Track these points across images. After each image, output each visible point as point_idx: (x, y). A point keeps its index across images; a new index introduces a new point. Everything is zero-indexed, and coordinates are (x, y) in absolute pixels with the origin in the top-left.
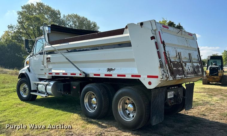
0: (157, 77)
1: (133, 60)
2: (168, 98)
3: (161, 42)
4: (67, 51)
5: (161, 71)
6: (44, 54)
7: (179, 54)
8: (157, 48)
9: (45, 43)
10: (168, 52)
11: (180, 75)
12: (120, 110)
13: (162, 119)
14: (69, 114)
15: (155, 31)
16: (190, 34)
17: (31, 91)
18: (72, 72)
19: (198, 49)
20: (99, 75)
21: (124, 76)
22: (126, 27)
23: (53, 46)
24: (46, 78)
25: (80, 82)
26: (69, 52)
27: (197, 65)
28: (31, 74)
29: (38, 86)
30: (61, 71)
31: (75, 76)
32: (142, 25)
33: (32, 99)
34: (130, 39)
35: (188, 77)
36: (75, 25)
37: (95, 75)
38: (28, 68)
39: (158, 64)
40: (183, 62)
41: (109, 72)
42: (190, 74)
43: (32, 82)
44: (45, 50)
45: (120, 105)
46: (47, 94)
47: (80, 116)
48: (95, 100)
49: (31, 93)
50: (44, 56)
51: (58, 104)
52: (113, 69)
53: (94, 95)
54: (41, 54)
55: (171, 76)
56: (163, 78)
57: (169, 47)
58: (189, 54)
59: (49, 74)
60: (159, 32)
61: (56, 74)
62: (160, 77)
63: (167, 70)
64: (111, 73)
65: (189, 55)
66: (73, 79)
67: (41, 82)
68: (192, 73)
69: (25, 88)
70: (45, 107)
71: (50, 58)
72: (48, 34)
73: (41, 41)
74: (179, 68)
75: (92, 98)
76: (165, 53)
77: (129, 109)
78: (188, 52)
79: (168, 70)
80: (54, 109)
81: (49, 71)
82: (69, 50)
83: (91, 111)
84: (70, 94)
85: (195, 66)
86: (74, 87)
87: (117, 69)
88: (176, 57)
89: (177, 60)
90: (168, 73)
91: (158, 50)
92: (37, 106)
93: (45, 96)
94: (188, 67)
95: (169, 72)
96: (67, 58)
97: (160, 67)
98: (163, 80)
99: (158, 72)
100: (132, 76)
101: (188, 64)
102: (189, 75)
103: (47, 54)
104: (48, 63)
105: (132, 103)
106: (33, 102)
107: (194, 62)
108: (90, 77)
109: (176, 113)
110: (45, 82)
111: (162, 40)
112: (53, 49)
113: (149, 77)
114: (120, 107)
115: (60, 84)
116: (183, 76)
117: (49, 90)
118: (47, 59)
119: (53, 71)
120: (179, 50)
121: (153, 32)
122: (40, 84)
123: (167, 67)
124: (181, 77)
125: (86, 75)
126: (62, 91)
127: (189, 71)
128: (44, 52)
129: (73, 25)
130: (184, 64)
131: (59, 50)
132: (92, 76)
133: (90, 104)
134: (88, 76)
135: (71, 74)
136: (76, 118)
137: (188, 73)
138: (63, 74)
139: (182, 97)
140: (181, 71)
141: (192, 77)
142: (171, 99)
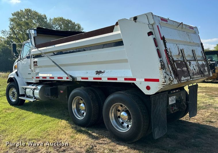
0: (157, 80)
1: (126, 61)
2: (170, 104)
3: (161, 38)
4: (53, 54)
5: (162, 74)
6: (31, 58)
7: (182, 51)
8: (157, 46)
9: (31, 46)
10: (169, 49)
11: (185, 77)
12: (112, 119)
13: (165, 130)
14: (57, 121)
15: (152, 25)
16: (191, 28)
17: (19, 95)
18: (59, 76)
19: (202, 44)
20: (87, 79)
21: (116, 79)
22: (117, 24)
23: (39, 49)
24: (34, 81)
25: (68, 86)
26: (55, 55)
27: (202, 64)
28: (19, 78)
29: (26, 90)
30: (48, 75)
31: (62, 80)
32: (135, 20)
33: (20, 104)
34: (121, 37)
35: (194, 78)
36: (61, 28)
37: (82, 78)
38: (16, 72)
39: (159, 65)
40: (187, 61)
41: (97, 75)
42: (196, 74)
43: (20, 87)
44: (32, 53)
45: (112, 113)
46: (34, 99)
47: (68, 123)
48: (84, 106)
49: (20, 98)
50: (31, 60)
51: (45, 109)
52: (103, 71)
53: (82, 100)
54: (28, 57)
55: (175, 78)
56: (165, 82)
57: (170, 43)
58: (192, 50)
59: (37, 78)
60: (158, 26)
61: (43, 78)
62: (162, 80)
63: (170, 72)
64: (100, 76)
65: (193, 52)
66: (60, 83)
67: (29, 87)
68: (198, 74)
69: (14, 93)
70: (33, 112)
71: (37, 61)
72: (34, 38)
73: (27, 44)
74: (184, 69)
75: (80, 104)
76: (166, 51)
77: (123, 118)
78: (191, 48)
79: (172, 71)
80: (41, 114)
81: (36, 75)
82: (56, 53)
83: (80, 118)
84: (58, 98)
85: (200, 64)
86: (62, 92)
87: (106, 71)
88: (179, 54)
89: (180, 59)
90: (171, 76)
91: (158, 48)
92: (25, 111)
93: (33, 100)
94: (193, 67)
95: (172, 73)
96: (53, 62)
97: (162, 68)
98: (165, 84)
99: (159, 74)
100: (126, 79)
101: (192, 62)
102: (195, 76)
103: (34, 58)
104: (35, 67)
105: (125, 110)
106: (21, 106)
107: (199, 60)
108: (77, 80)
109: (177, 120)
110: (32, 86)
111: (162, 36)
112: (39, 52)
113: (146, 80)
114: (112, 116)
115: (48, 88)
116: (189, 78)
117: (36, 94)
118: (34, 63)
119: (40, 75)
120: (181, 47)
121: (151, 26)
122: (28, 88)
123: (170, 67)
124: (186, 80)
125: (73, 78)
126: (49, 96)
127: (195, 71)
128: (31, 56)
129: (59, 28)
130: (188, 63)
131: (45, 53)
132: (79, 79)
133: (78, 110)
134: (75, 80)
135: (58, 78)
136: (64, 125)
137: (193, 74)
138: (50, 78)
139: (185, 102)
140: (186, 72)
141: (198, 78)
142: (173, 105)
